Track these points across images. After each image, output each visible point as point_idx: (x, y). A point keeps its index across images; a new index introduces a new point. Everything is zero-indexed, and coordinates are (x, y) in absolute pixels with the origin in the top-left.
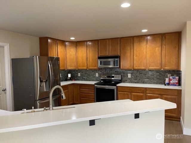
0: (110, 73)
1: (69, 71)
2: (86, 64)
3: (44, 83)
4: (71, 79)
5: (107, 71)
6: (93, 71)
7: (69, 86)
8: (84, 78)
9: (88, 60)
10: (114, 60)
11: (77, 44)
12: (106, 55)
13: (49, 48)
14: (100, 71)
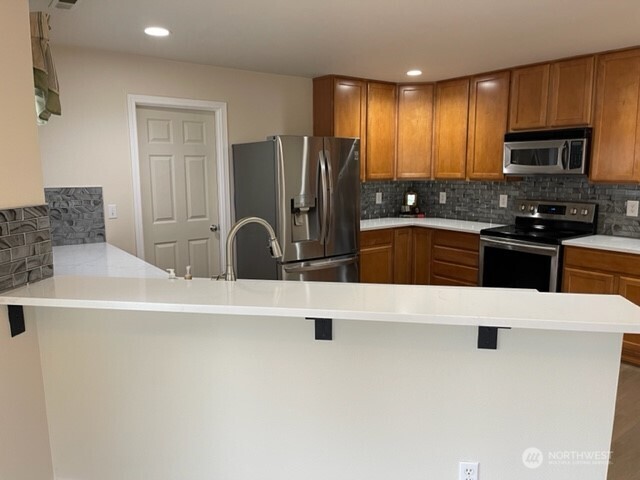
0: (554, 195)
1: (413, 186)
2: (462, 163)
3: (306, 216)
4: (414, 212)
5: (544, 188)
6: (490, 188)
7: (397, 232)
8: (457, 209)
9: (471, 144)
10: (566, 144)
11: (435, 90)
12: (536, 125)
13: (337, 108)
14: (515, 186)
